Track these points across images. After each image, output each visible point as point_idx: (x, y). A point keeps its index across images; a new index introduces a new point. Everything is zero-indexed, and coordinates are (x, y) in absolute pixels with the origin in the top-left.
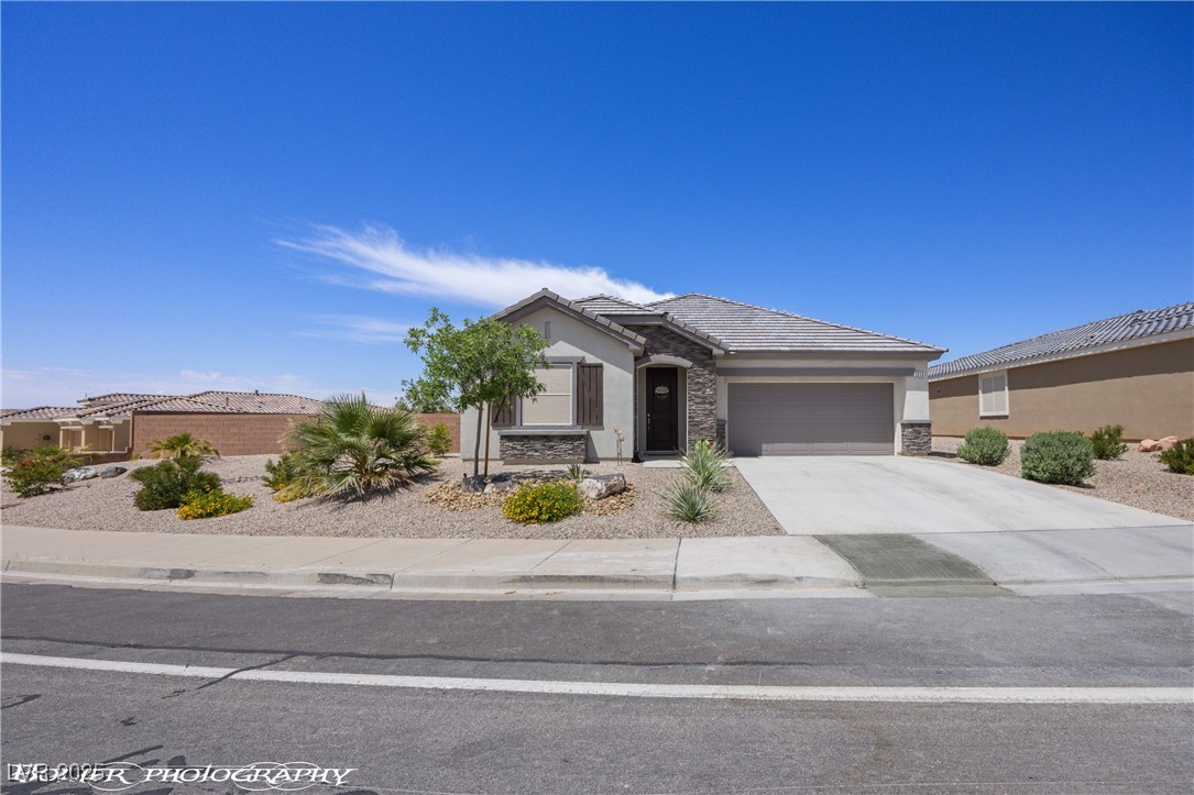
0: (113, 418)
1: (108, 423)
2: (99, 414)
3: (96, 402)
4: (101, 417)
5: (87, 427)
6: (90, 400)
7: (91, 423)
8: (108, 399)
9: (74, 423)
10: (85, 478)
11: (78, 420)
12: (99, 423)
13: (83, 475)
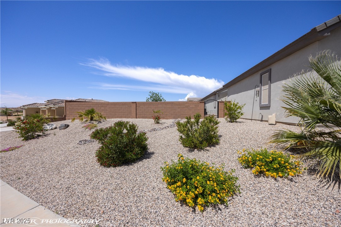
0: (55, 106)
1: (54, 107)
2: (51, 105)
3: (50, 101)
4: (52, 106)
5: (48, 109)
6: (48, 101)
7: (49, 107)
8: (53, 101)
9: (44, 108)
10: (52, 129)
11: (45, 106)
12: (51, 108)
13: (51, 128)
